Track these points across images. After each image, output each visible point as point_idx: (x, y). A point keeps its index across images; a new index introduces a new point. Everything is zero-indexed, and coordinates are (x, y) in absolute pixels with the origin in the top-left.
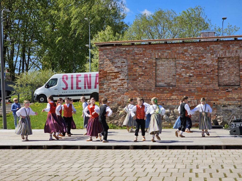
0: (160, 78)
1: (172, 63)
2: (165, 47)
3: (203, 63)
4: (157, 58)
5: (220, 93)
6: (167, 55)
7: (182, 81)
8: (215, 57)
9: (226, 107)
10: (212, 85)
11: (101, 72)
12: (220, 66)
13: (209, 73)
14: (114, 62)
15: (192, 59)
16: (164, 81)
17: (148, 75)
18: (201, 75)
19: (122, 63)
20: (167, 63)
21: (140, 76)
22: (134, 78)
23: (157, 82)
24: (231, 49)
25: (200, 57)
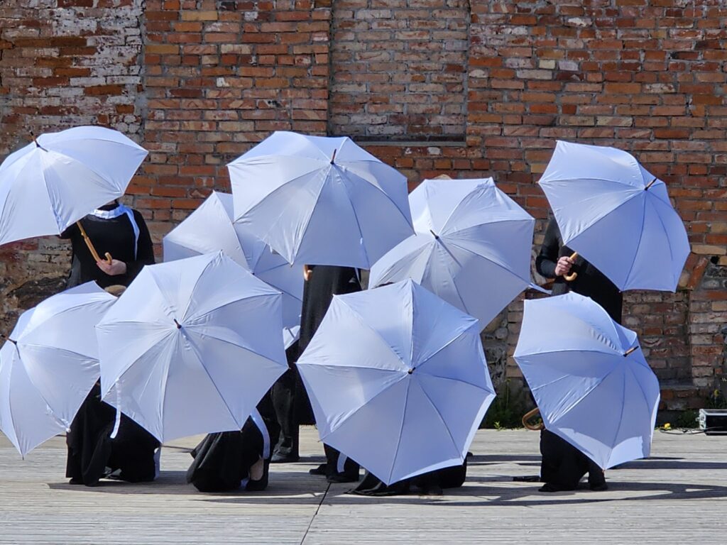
0: (360, 85)
7: (511, 107)
10: (703, 139)
17: (277, 61)
18: (633, 73)
21: (226, 67)
22: (187, 83)
23: (335, 111)
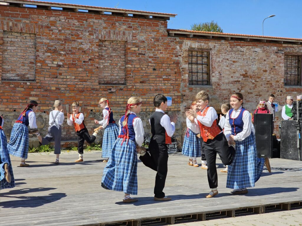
1: (29, 42)
3: (78, 46)
4: (6, 30)
6: (22, 27)
7: (47, 73)
8: (94, 38)
10: (90, 82)
12: (100, 54)
13: (87, 64)
16: (15, 71)
18: (75, 66)
20: (21, 41)
23: (3, 72)
24: (118, 29)
25: (74, 36)
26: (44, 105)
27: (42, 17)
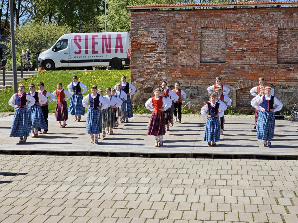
0: (206, 52)
1: (221, 34)
2: (213, 14)
3: (260, 35)
4: (203, 27)
5: (279, 72)
6: (215, 24)
7: (234, 57)
8: (274, 27)
9: (286, 89)
10: (270, 62)
11: (134, 44)
12: (281, 39)
13: (267, 48)
14: (150, 31)
15: (247, 29)
16: (211, 56)
17: (191, 48)
18: (257, 50)
19: (160, 32)
20: (215, 34)
21: (182, 49)
22: (175, 52)
23: (202, 57)
24: (295, 18)
25: (257, 27)
26: (231, 80)
27: (230, 15)
